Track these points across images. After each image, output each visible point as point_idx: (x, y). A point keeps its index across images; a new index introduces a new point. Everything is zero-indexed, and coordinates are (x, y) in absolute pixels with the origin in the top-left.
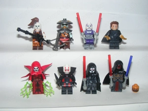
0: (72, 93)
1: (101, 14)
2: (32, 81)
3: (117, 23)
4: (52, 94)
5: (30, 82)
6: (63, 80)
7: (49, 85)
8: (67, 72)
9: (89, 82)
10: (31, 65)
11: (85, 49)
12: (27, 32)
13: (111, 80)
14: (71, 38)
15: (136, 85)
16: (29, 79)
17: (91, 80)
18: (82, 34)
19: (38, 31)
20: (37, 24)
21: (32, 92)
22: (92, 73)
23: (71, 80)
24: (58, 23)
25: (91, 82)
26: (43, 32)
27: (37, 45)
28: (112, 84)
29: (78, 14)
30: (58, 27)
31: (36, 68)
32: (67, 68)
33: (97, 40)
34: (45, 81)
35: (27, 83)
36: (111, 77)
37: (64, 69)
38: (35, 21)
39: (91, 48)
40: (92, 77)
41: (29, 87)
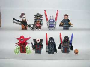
0: (41, 53)
1: (58, 11)
2: (20, 46)
3: (67, 15)
4: (30, 53)
5: (19, 46)
6: (36, 46)
7: (28, 48)
8: (38, 42)
9: (50, 47)
10: (19, 38)
11: (50, 29)
12: (18, 21)
13: (62, 46)
14: (42, 24)
15: (76, 50)
16: (18, 45)
17: (51, 46)
18: (48, 21)
19: (24, 20)
20: (24, 16)
21: (20, 52)
22: (51, 43)
23: (40, 46)
24: (35, 16)
25: (51, 47)
26: (27, 21)
27: (24, 27)
28: (62, 49)
29: (45, 11)
30: (35, 18)
31: (22, 39)
32: (38, 40)
33: (56, 25)
34: (26, 46)
35: (17, 47)
36: (62, 45)
37: (37, 40)
38: (23, 14)
39: (53, 29)
40: (51, 45)
41: (18, 49)
